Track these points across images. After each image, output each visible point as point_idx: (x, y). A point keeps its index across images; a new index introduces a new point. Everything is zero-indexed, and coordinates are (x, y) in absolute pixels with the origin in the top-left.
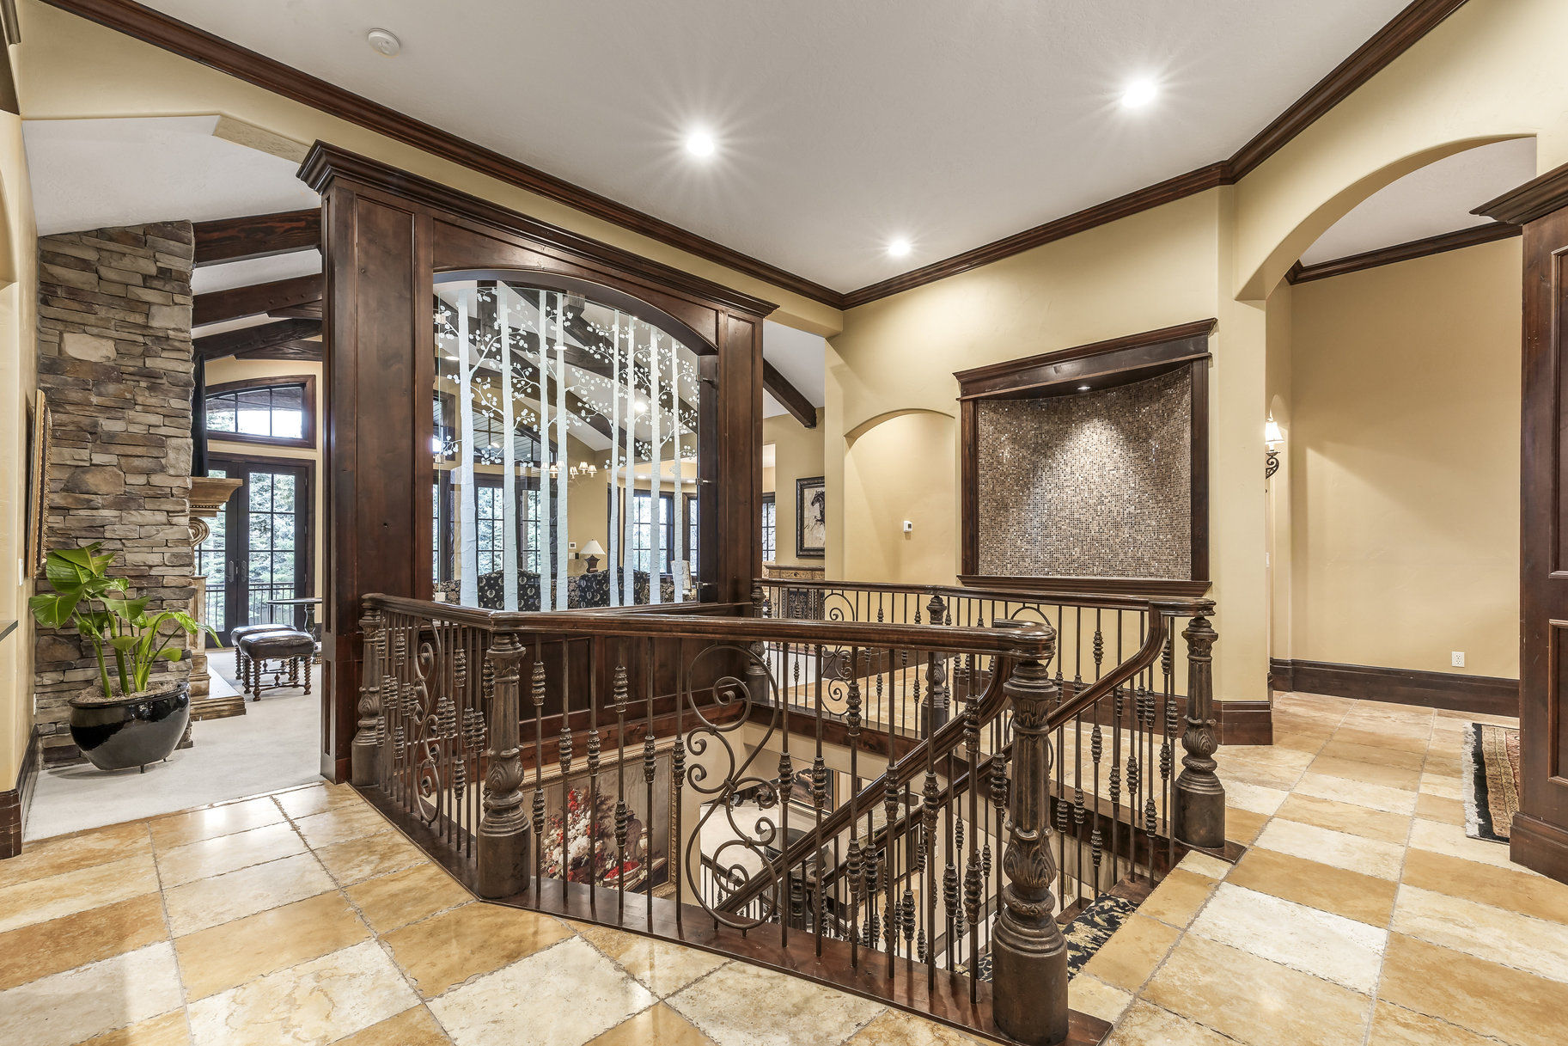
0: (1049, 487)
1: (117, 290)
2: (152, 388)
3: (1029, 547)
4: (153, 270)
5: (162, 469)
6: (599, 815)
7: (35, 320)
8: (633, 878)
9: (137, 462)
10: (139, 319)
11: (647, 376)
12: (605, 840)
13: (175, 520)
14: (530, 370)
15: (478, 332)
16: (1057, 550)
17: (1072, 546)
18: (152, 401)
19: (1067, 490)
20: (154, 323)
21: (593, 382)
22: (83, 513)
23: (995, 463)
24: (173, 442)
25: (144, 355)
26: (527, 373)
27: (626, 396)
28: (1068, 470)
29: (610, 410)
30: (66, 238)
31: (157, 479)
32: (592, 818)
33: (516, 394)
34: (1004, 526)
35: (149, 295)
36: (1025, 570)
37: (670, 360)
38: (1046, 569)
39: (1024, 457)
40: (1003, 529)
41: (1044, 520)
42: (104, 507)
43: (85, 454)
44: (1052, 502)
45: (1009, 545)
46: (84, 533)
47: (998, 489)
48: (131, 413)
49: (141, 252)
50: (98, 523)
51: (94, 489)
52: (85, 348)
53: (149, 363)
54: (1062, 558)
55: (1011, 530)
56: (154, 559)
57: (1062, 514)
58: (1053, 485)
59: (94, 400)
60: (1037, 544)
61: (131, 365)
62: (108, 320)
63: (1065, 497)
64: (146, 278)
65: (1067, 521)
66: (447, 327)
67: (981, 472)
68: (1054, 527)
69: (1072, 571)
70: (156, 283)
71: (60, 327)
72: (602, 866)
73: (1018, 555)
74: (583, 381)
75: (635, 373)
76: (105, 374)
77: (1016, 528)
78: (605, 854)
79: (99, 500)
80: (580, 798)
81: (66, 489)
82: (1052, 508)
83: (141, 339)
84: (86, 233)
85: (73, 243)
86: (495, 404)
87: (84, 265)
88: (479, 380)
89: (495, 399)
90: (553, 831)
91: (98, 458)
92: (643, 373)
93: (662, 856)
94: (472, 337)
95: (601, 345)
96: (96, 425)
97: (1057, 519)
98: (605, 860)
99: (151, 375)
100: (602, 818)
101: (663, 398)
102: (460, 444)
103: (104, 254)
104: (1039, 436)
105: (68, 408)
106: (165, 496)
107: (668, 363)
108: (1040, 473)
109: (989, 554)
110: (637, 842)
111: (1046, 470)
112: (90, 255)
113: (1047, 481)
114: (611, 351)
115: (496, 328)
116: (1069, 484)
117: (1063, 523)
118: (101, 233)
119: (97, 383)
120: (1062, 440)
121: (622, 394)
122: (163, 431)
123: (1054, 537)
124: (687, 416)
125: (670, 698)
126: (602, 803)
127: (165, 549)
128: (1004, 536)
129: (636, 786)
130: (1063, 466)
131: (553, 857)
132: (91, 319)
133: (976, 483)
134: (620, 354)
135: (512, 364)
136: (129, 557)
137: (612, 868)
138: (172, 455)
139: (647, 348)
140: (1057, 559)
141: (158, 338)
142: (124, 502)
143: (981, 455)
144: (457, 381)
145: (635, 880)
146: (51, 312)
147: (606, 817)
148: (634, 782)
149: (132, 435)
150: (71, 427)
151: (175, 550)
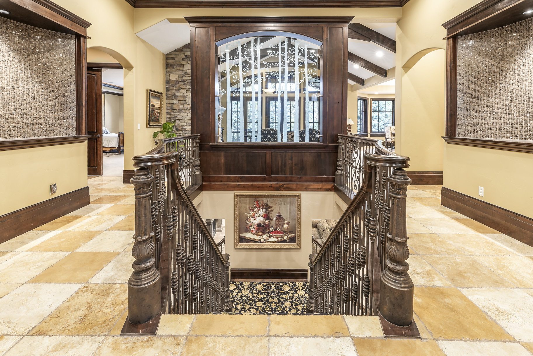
0: (511, 82)
1: (178, 63)
2: (184, 84)
3: (495, 120)
4: (184, 57)
5: (186, 103)
6: (267, 212)
7: (165, 73)
8: (281, 237)
9: (182, 102)
10: (181, 68)
11: (293, 59)
12: (270, 221)
13: (188, 115)
14: (248, 65)
15: (232, 56)
16: (517, 123)
17: (528, 120)
18: (184, 87)
19: (525, 82)
20: (184, 69)
21: (271, 65)
22: (173, 114)
23: (470, 71)
24: (188, 96)
25: (183, 77)
26: (247, 66)
27: (284, 68)
28: (527, 69)
29: (278, 73)
30: (170, 54)
31: (185, 106)
32: (265, 212)
33: (244, 73)
34: (476, 108)
35: (183, 63)
36: (492, 135)
37: (304, 51)
38: (508, 135)
39: (493, 65)
40: (475, 110)
41: (507, 103)
42: (177, 112)
43: (173, 101)
44: (514, 91)
45: (480, 120)
46: (173, 118)
47: (472, 86)
48: (180, 90)
49: (182, 53)
50: (175, 116)
51: (175, 108)
52: (174, 77)
53: (184, 78)
54: (520, 128)
55: (482, 111)
56: (185, 124)
57: (521, 99)
58: (514, 81)
59: (175, 88)
60: (502, 118)
61: (180, 79)
62: (177, 70)
63: (523, 88)
64: (183, 58)
65: (525, 103)
66: (223, 57)
67: (458, 78)
68: (515, 108)
69: (528, 137)
70: (185, 59)
71: (169, 73)
72: (269, 229)
73: (486, 125)
74: (267, 65)
75: (288, 59)
76: (177, 82)
77: (486, 109)
78: (270, 225)
79: (175, 111)
80: (260, 204)
81: (171, 109)
82: (513, 95)
83: (182, 73)
84: (173, 51)
85: (171, 54)
86: (237, 77)
87: (173, 59)
88: (232, 71)
89: (237, 76)
90: (250, 212)
91: (175, 102)
92: (292, 58)
93: (293, 234)
94: (230, 58)
95: (274, 51)
96: (174, 94)
97: (518, 102)
98: (270, 227)
99: (183, 81)
100: (268, 213)
101: (300, 66)
102: (227, 91)
103: (176, 55)
104: (505, 50)
105: (170, 91)
106: (186, 109)
107: (302, 52)
108: (504, 74)
109: (465, 125)
110: (283, 225)
111: (509, 71)
112: (173, 56)
113: (510, 77)
114: (278, 53)
115: (237, 54)
116: (527, 79)
117: (522, 105)
118: (176, 51)
119: (175, 84)
120: (523, 50)
121: (282, 67)
122: (186, 94)
123: (515, 114)
124: (311, 71)
125: (299, 177)
126: (269, 208)
127: (187, 122)
128: (476, 114)
129: (282, 205)
130: (523, 68)
131: (251, 220)
132: (174, 70)
133: (456, 85)
134: (281, 53)
135: (242, 64)
136: (181, 124)
137: (273, 231)
138: (188, 100)
139: (293, 49)
140: (516, 128)
141: (185, 72)
142: (180, 111)
143: (459, 68)
144: (226, 73)
145: (282, 238)
146: (168, 70)
147: (270, 213)
148: (281, 204)
149: (181, 96)
150: (171, 95)
151: (188, 122)
